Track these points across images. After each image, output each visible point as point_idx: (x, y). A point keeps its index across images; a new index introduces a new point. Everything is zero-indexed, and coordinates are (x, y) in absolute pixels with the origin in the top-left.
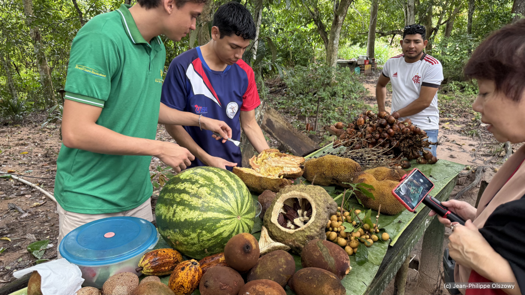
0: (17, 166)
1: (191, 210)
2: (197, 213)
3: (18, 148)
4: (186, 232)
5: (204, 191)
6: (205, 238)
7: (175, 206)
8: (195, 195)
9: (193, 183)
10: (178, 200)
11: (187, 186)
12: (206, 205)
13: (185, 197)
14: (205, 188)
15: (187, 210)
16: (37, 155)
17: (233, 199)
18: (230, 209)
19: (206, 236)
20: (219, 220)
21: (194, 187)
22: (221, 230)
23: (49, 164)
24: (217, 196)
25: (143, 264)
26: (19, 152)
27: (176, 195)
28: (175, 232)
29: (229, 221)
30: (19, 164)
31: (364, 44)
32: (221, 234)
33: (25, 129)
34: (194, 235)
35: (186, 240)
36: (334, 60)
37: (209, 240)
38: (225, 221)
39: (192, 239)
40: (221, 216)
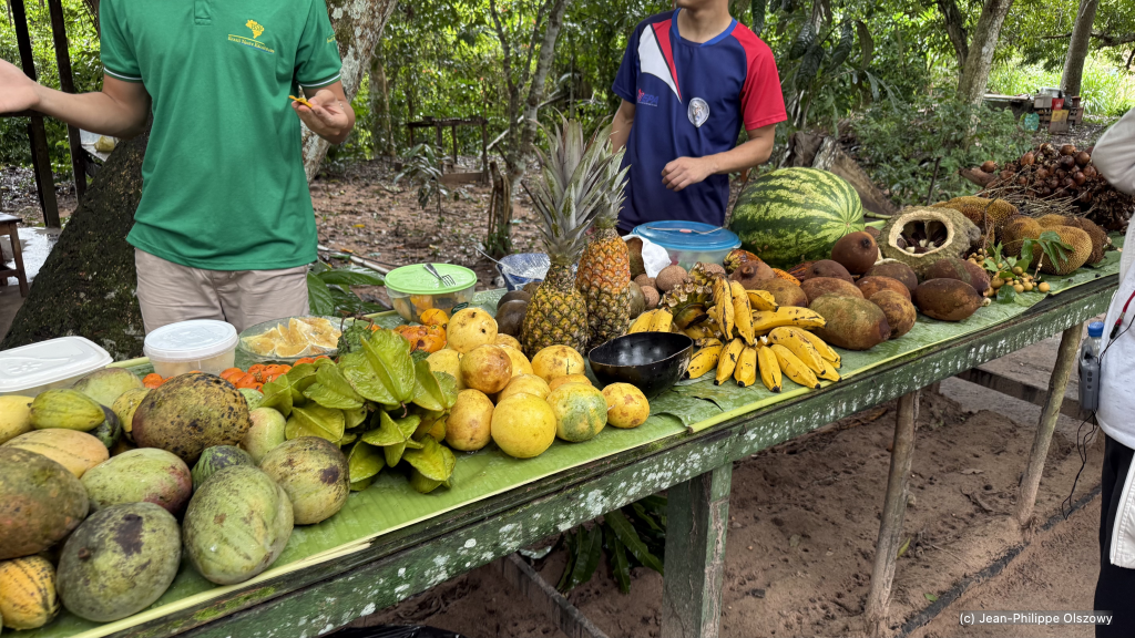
0: (353, 245)
1: (790, 206)
2: (799, 210)
3: (346, 217)
4: (781, 231)
5: (808, 186)
6: (805, 240)
7: (768, 203)
8: (796, 191)
9: (793, 179)
10: (773, 196)
11: (785, 182)
12: (811, 201)
13: (783, 193)
14: (809, 184)
15: (785, 206)
16: (380, 232)
17: (843, 201)
18: (840, 211)
19: (807, 237)
20: (825, 221)
21: (794, 182)
22: (827, 233)
23: (405, 246)
24: (824, 193)
25: (732, 258)
26: (350, 223)
27: (768, 192)
28: (765, 233)
29: (836, 224)
30: (356, 242)
31: (1057, 62)
32: (825, 237)
33: (350, 188)
34: (791, 236)
35: (779, 243)
36: (977, 90)
37: (810, 243)
38: (832, 223)
39: (788, 240)
40: (828, 216)
